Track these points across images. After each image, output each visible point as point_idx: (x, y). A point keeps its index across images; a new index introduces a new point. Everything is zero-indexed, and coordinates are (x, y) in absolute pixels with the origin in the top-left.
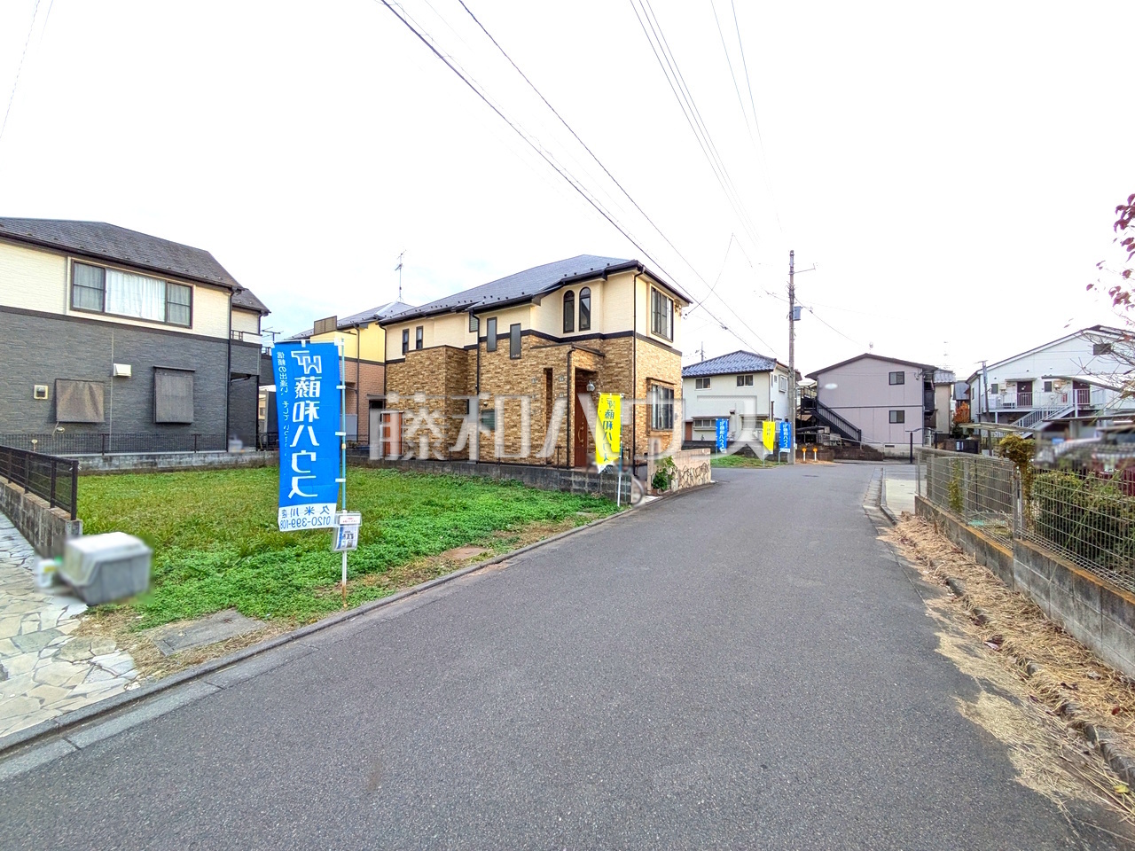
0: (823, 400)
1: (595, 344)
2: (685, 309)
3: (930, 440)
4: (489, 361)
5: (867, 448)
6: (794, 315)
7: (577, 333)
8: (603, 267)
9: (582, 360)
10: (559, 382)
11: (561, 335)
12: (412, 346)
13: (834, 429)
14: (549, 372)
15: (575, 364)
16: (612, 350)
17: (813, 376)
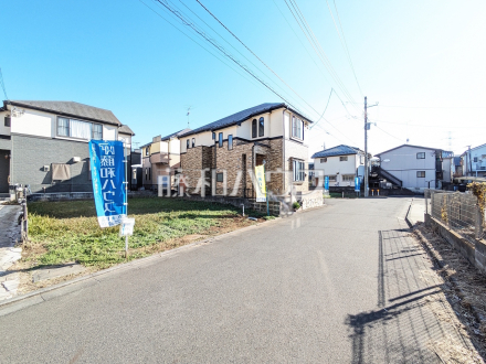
0: (384, 167)
1: (266, 142)
2: (310, 125)
3: (440, 185)
4: (220, 152)
5: (406, 190)
6: (367, 127)
7: (258, 138)
8: (269, 107)
9: (259, 150)
10: (249, 160)
11: (251, 139)
12: (191, 146)
13: (389, 180)
14: (244, 156)
15: (256, 152)
16: (274, 144)
17: (378, 156)
